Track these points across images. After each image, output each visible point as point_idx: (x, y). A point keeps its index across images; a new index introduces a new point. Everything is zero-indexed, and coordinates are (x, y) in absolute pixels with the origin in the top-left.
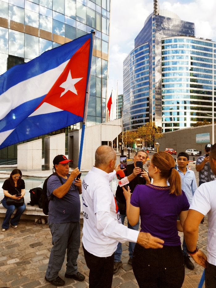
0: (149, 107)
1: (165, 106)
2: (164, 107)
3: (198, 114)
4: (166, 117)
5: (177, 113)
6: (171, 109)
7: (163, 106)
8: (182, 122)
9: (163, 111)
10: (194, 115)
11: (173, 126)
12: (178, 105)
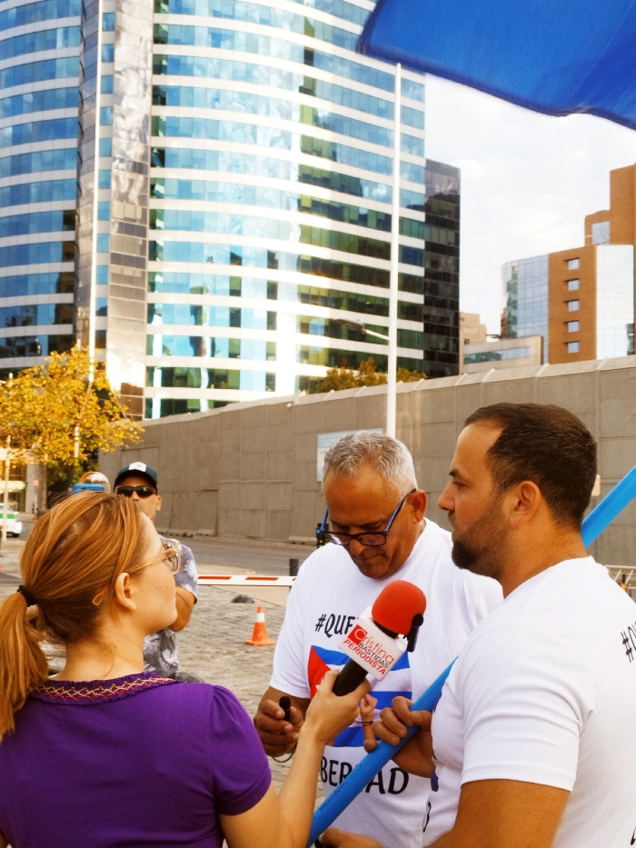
0: (77, 266)
1: (163, 268)
2: (161, 274)
3: (333, 329)
4: (170, 331)
5: (227, 317)
6: (201, 291)
7: (151, 266)
8: (250, 367)
9: (151, 298)
10: (315, 333)
11: (209, 387)
12: (235, 270)
